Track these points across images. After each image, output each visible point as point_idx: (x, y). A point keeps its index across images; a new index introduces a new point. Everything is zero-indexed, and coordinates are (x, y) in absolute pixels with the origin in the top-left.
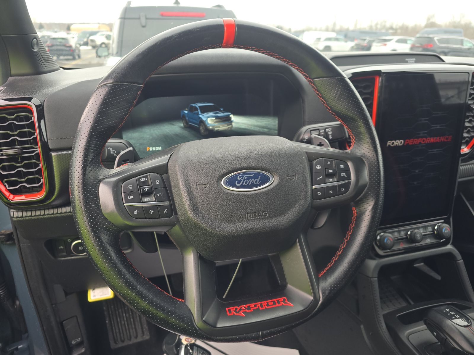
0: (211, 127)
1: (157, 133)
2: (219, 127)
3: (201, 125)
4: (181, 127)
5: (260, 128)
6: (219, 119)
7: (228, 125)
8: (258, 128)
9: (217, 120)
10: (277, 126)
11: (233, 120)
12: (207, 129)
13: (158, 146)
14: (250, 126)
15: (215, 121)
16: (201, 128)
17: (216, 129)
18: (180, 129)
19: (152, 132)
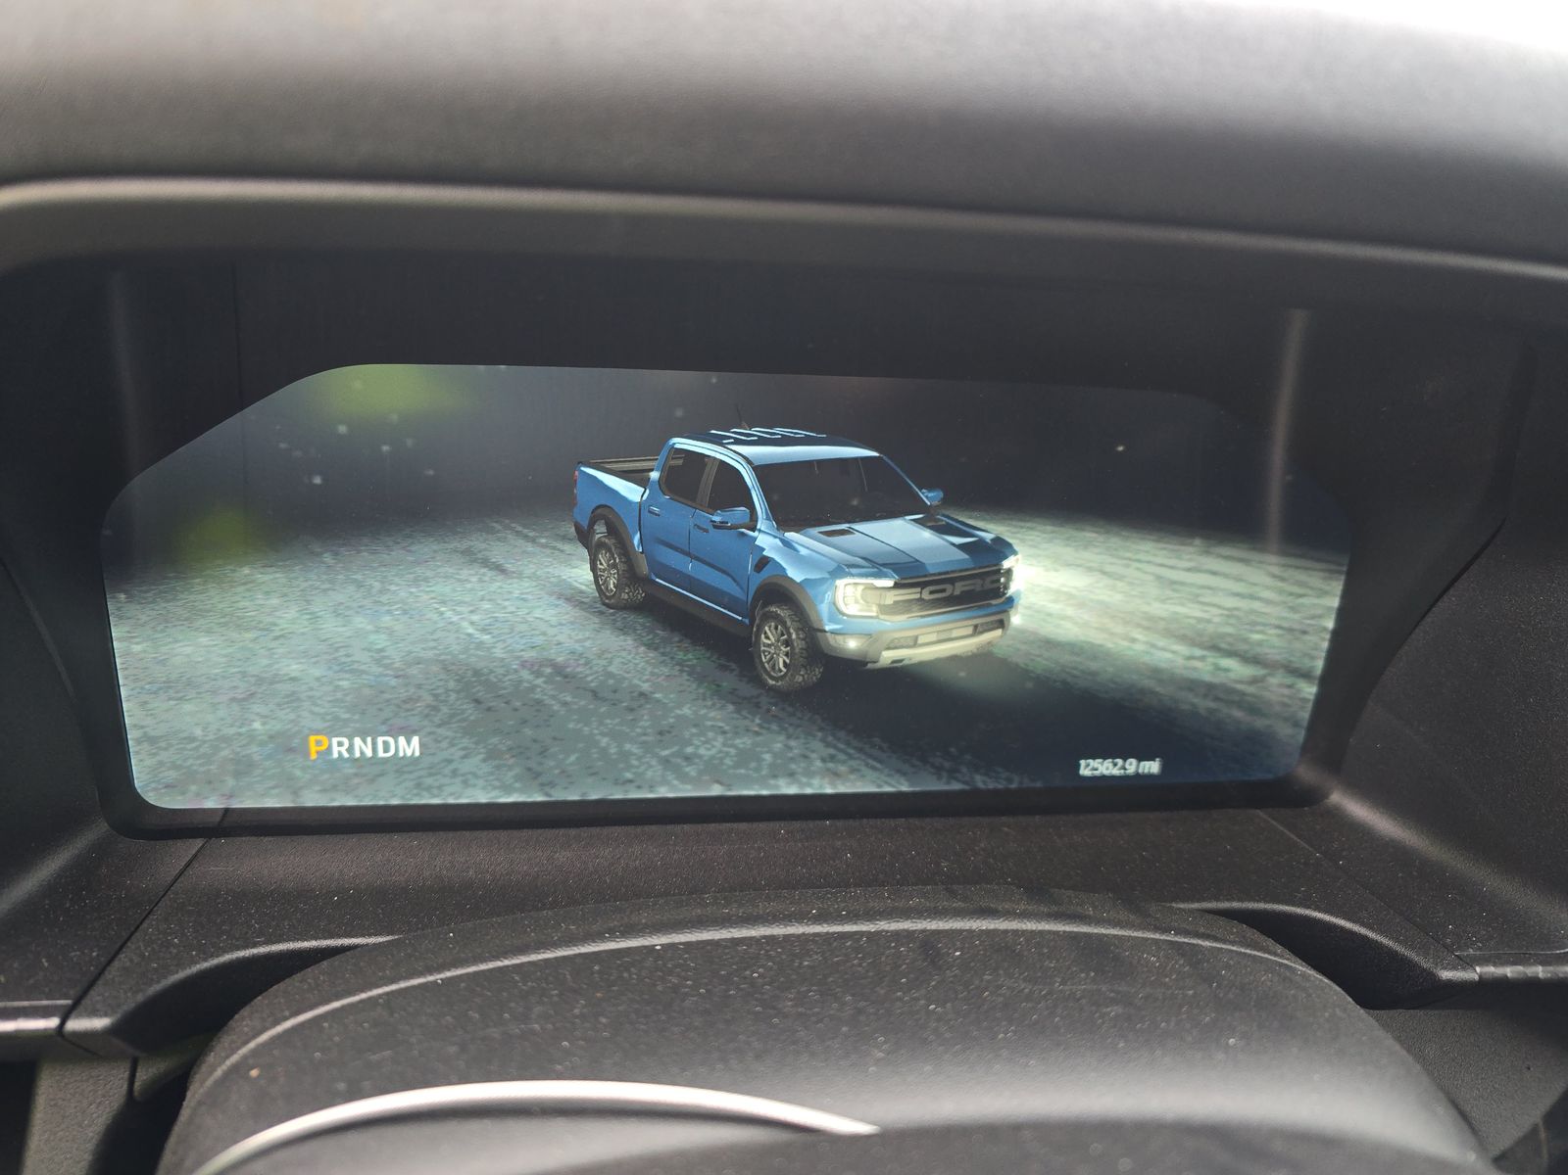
0: (852, 644)
1: (381, 641)
2: (915, 643)
3: (768, 617)
4: (572, 597)
5: (1198, 652)
6: (923, 585)
7: (977, 630)
8: (1183, 649)
9: (911, 594)
10: (1316, 653)
11: (1018, 593)
12: (815, 650)
13: (394, 732)
14: (1119, 629)
15: (891, 598)
16: (769, 636)
17: (887, 657)
18: (568, 612)
19: (331, 626)
